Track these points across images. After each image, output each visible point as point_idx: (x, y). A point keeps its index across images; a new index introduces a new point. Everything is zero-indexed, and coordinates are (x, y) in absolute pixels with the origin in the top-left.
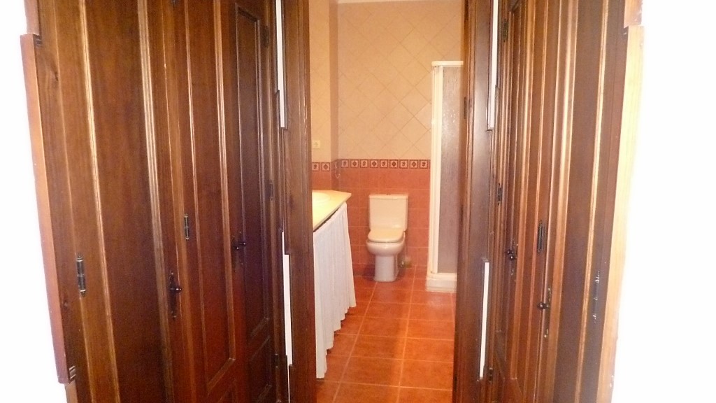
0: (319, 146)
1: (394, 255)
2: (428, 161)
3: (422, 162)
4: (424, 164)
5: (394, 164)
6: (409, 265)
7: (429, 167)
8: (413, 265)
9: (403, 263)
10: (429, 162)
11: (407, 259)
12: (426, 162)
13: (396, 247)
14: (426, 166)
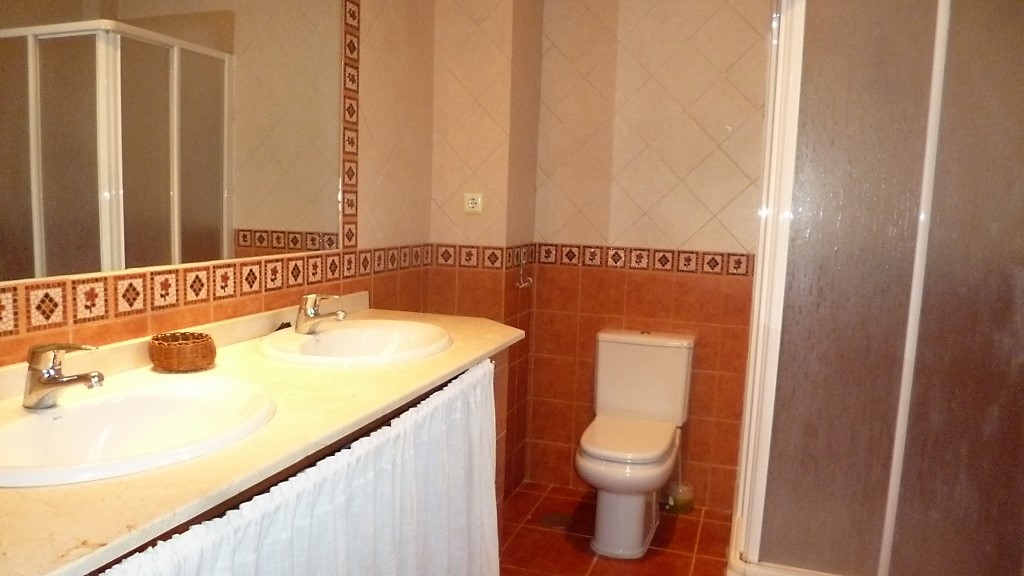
0: (479, 208)
1: (647, 493)
2: (748, 256)
3: (733, 259)
4: (739, 263)
5: (664, 261)
6: (688, 508)
7: (750, 272)
8: (697, 507)
9: (671, 503)
10: (750, 259)
11: (683, 492)
12: (744, 259)
13: (652, 474)
14: (742, 270)
